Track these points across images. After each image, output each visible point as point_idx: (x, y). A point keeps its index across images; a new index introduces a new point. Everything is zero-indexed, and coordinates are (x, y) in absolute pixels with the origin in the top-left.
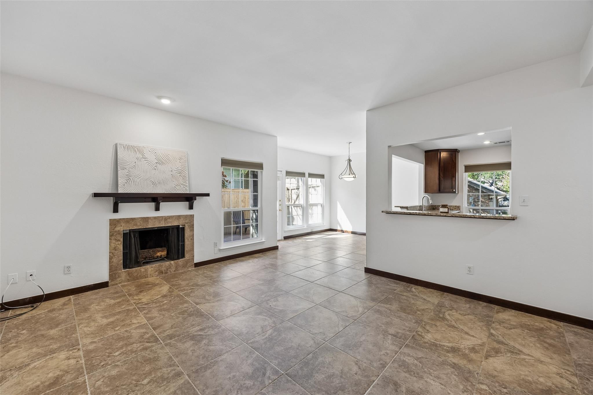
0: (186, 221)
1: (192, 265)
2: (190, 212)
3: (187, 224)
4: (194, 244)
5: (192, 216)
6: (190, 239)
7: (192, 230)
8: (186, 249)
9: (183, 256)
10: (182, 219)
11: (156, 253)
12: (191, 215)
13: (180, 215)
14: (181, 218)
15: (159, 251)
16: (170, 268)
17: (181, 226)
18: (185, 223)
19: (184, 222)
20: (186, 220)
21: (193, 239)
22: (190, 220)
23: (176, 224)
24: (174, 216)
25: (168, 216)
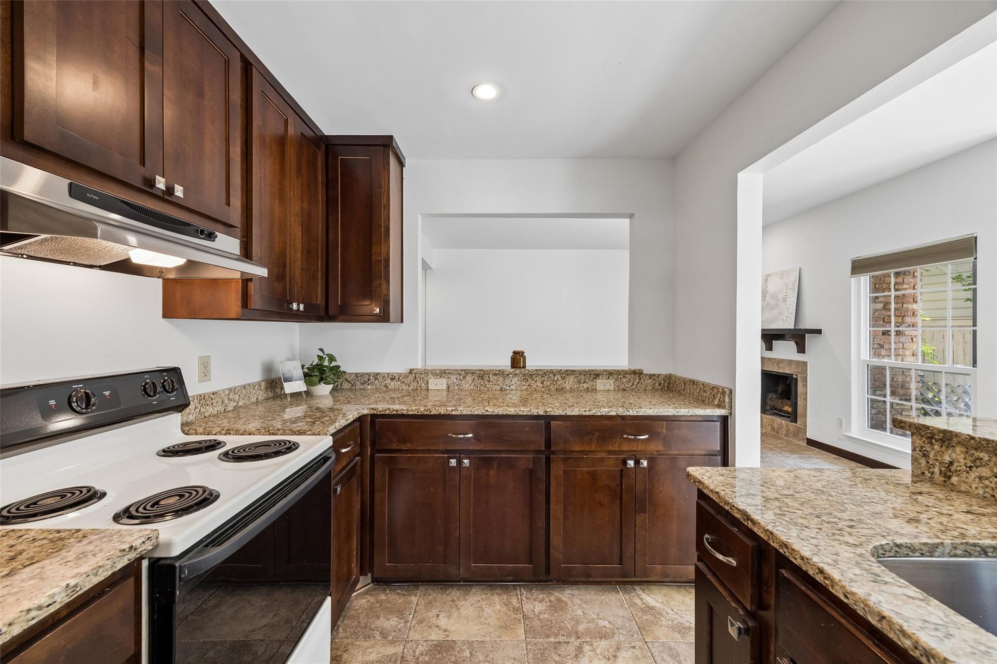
0: (799, 370)
1: (804, 439)
2: (800, 357)
3: (799, 374)
4: (806, 407)
5: (805, 364)
6: (802, 398)
7: (805, 386)
8: (798, 412)
9: (796, 422)
10: (793, 366)
11: (784, 407)
12: (804, 362)
13: (791, 360)
14: (792, 364)
15: (787, 405)
16: (781, 428)
17: (794, 376)
18: (798, 372)
19: (796, 370)
20: (798, 368)
21: (805, 399)
22: (802, 370)
23: (787, 371)
24: (785, 360)
25: (780, 359)
